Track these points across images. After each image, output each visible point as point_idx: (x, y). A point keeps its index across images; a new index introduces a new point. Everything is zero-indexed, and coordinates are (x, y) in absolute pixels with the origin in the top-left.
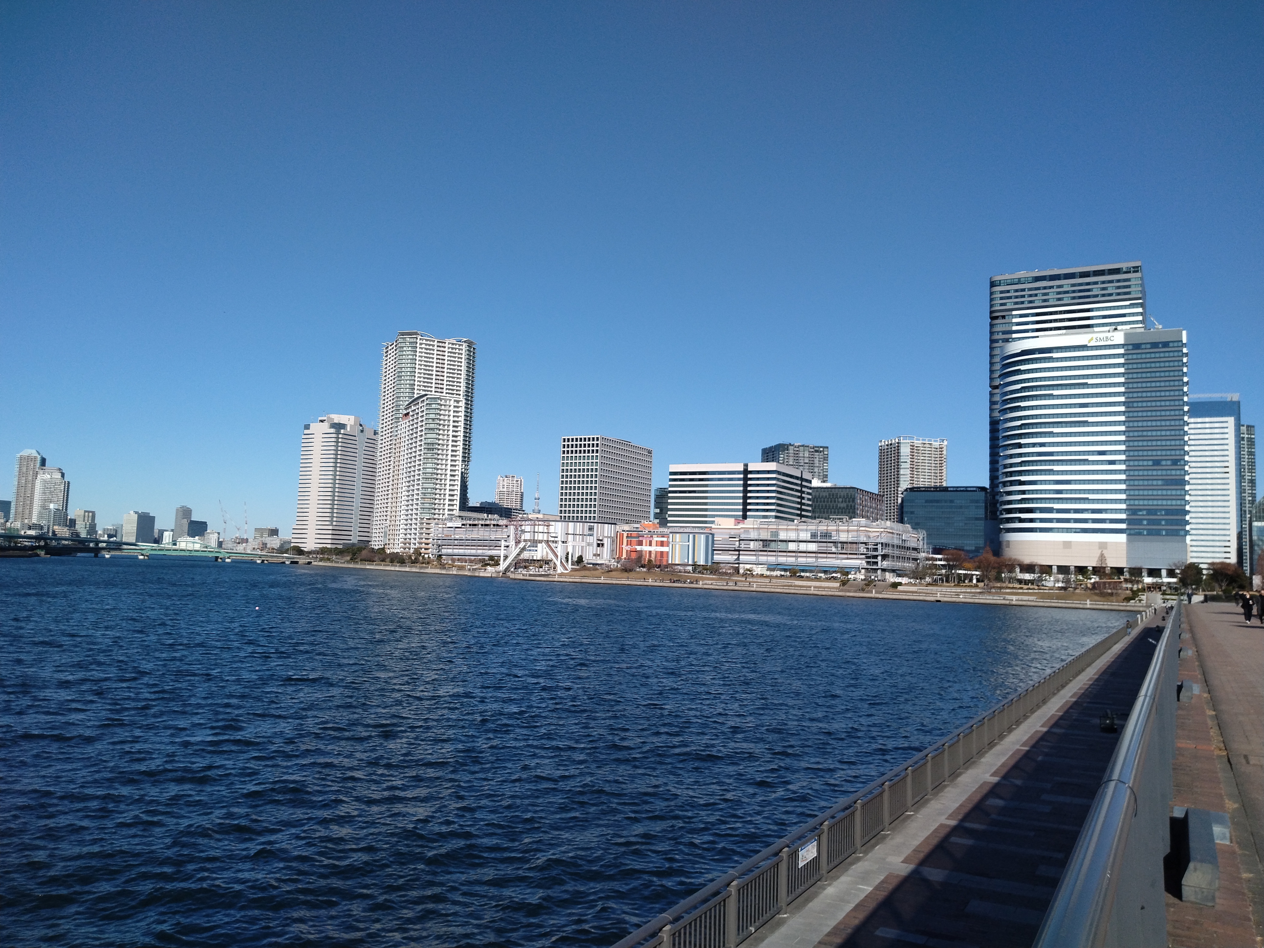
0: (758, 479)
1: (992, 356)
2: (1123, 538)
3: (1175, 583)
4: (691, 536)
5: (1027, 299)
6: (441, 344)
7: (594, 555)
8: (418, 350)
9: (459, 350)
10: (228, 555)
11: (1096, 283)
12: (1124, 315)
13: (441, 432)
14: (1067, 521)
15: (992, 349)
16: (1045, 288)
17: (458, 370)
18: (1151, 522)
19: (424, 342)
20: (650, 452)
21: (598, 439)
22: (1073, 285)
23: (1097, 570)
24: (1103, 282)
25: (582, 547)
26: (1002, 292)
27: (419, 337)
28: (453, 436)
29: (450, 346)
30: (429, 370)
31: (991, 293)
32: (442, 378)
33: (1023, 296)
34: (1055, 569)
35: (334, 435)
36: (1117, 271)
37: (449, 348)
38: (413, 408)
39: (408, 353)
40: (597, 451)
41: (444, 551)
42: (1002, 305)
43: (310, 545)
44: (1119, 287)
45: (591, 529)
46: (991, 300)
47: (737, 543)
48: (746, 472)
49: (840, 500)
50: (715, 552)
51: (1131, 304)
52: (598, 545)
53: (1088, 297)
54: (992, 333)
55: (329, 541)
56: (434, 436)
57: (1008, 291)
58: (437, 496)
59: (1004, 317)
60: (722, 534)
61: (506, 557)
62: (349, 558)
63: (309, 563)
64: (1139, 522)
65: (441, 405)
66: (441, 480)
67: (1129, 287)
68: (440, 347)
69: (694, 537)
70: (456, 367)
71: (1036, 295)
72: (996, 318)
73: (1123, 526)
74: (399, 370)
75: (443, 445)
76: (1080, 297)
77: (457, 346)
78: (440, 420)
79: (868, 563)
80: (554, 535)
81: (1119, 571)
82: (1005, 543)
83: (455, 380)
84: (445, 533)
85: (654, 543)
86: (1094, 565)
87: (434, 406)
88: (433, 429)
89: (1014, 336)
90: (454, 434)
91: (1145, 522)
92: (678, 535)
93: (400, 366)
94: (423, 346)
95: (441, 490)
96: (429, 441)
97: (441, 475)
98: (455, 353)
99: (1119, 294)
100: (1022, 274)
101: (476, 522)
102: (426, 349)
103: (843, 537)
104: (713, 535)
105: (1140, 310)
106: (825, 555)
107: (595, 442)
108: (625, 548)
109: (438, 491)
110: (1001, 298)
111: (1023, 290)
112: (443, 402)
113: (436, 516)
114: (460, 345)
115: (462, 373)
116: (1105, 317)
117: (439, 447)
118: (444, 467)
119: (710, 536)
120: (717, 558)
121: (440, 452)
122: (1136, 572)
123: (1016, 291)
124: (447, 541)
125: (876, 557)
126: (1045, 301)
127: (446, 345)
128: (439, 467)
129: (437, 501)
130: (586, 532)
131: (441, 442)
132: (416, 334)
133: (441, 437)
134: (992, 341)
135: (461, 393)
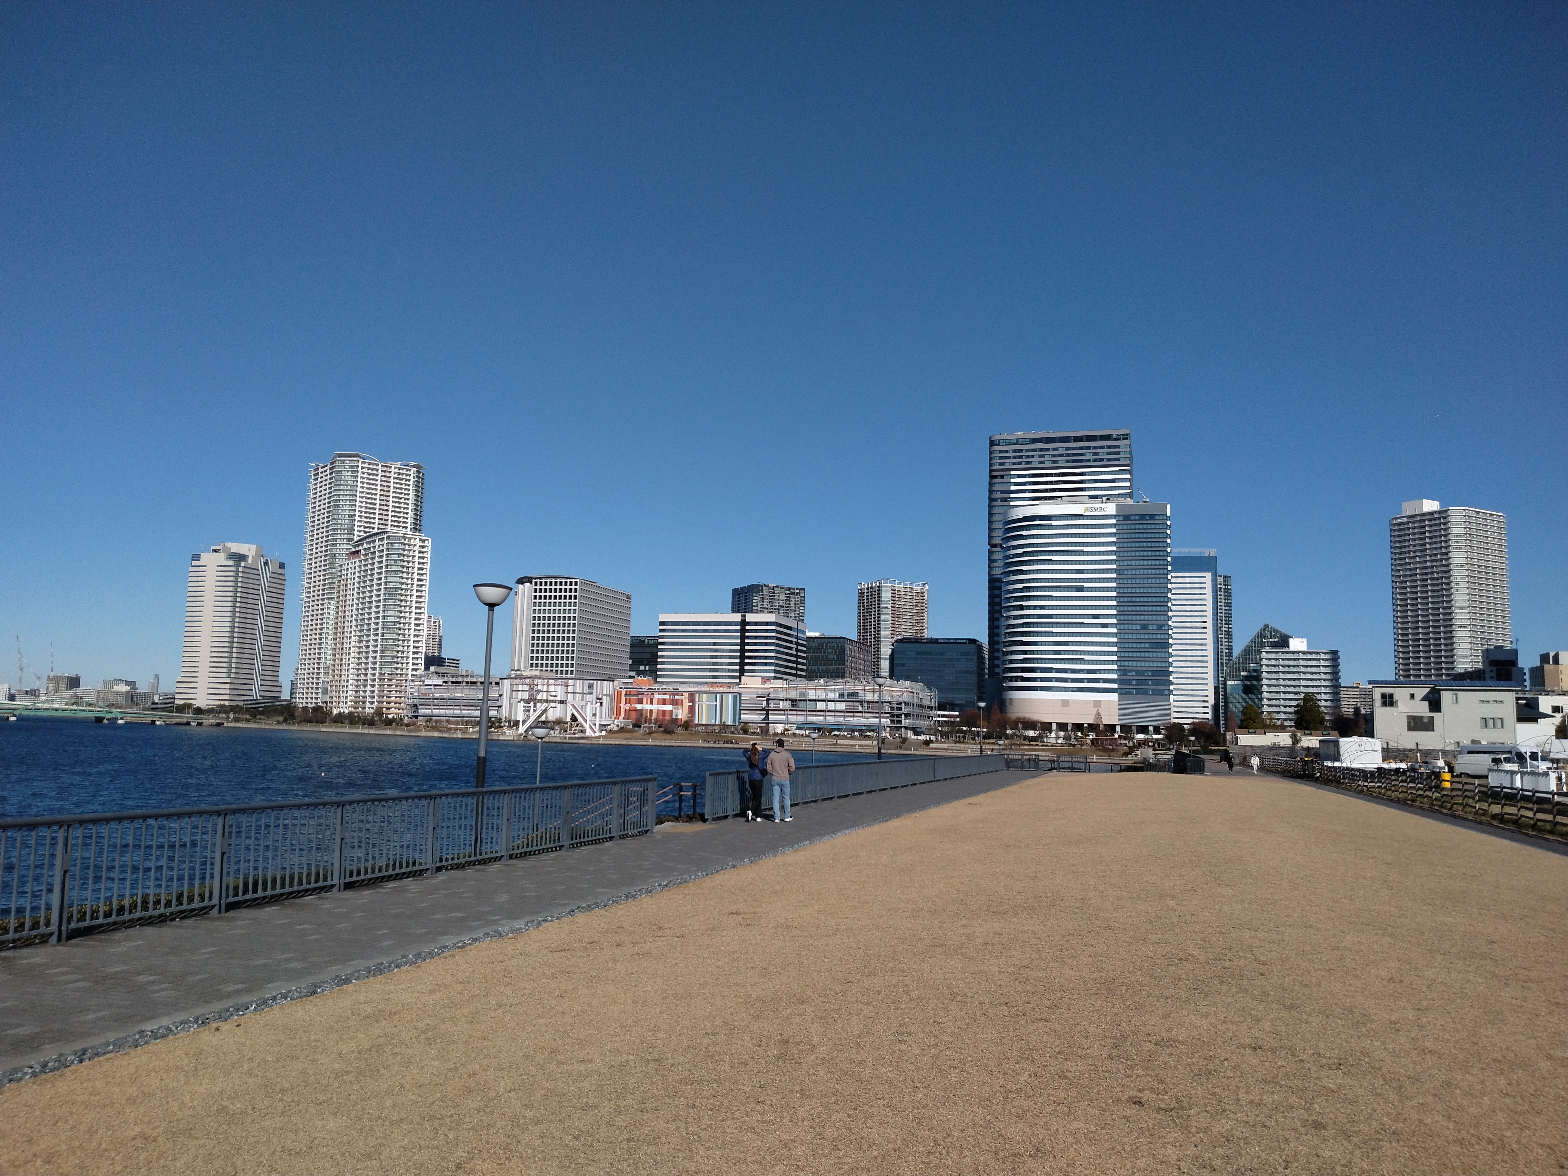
0: (756, 631)
1: (991, 515)
2: (1114, 697)
3: (1162, 739)
5: (1024, 460)
6: (385, 469)
8: (360, 476)
9: (409, 475)
10: (120, 715)
11: (1089, 448)
12: (1113, 481)
13: (405, 575)
14: (1065, 680)
15: (991, 507)
16: (1041, 450)
17: (405, 499)
18: (1139, 682)
19: (366, 465)
20: (629, 597)
21: (576, 583)
22: (1067, 449)
23: (1092, 727)
24: (1095, 448)
26: (1001, 452)
27: (358, 460)
28: (418, 580)
29: (396, 470)
30: (372, 499)
31: (991, 452)
32: (386, 508)
33: (1021, 457)
34: (1054, 726)
35: (233, 569)
36: (1108, 437)
37: (395, 473)
39: (347, 478)
40: (575, 597)
41: (421, 711)
42: (1001, 464)
43: (204, 701)
44: (1109, 453)
45: (591, 686)
46: (991, 459)
47: (766, 703)
48: (744, 623)
49: (830, 651)
51: (1120, 470)
53: (1081, 461)
54: (991, 492)
55: (227, 697)
57: (1007, 451)
58: (400, 648)
59: (1002, 477)
64: (1128, 682)
65: (405, 545)
67: (1118, 453)
68: (385, 471)
70: (403, 496)
71: (1033, 456)
72: (996, 477)
73: (1115, 686)
75: (407, 590)
76: (1074, 461)
77: (404, 471)
78: (404, 561)
79: (891, 721)
80: (554, 694)
81: (1112, 728)
82: (1008, 701)
83: (402, 510)
84: (423, 691)
85: (655, 701)
86: (1091, 722)
87: (396, 546)
88: (395, 572)
89: (1012, 495)
90: (419, 577)
91: (1134, 682)
94: (366, 471)
95: (404, 641)
96: (391, 585)
97: (405, 624)
98: (402, 479)
99: (1109, 460)
100: (1019, 434)
101: (460, 679)
102: (369, 474)
103: (869, 697)
104: (740, 694)
105: (1128, 476)
106: (852, 714)
108: (624, 706)
109: (400, 643)
110: (1001, 458)
111: (1021, 451)
113: (399, 671)
114: (407, 471)
115: (410, 502)
116: (1096, 481)
117: (403, 592)
118: (407, 615)
120: (746, 717)
121: (403, 598)
122: (1126, 729)
123: (1015, 451)
124: (426, 700)
125: (899, 715)
126: (1041, 462)
127: (392, 470)
129: (399, 654)
130: (586, 690)
131: (404, 586)
132: (357, 456)
133: (404, 581)
134: (991, 500)
135: (408, 525)
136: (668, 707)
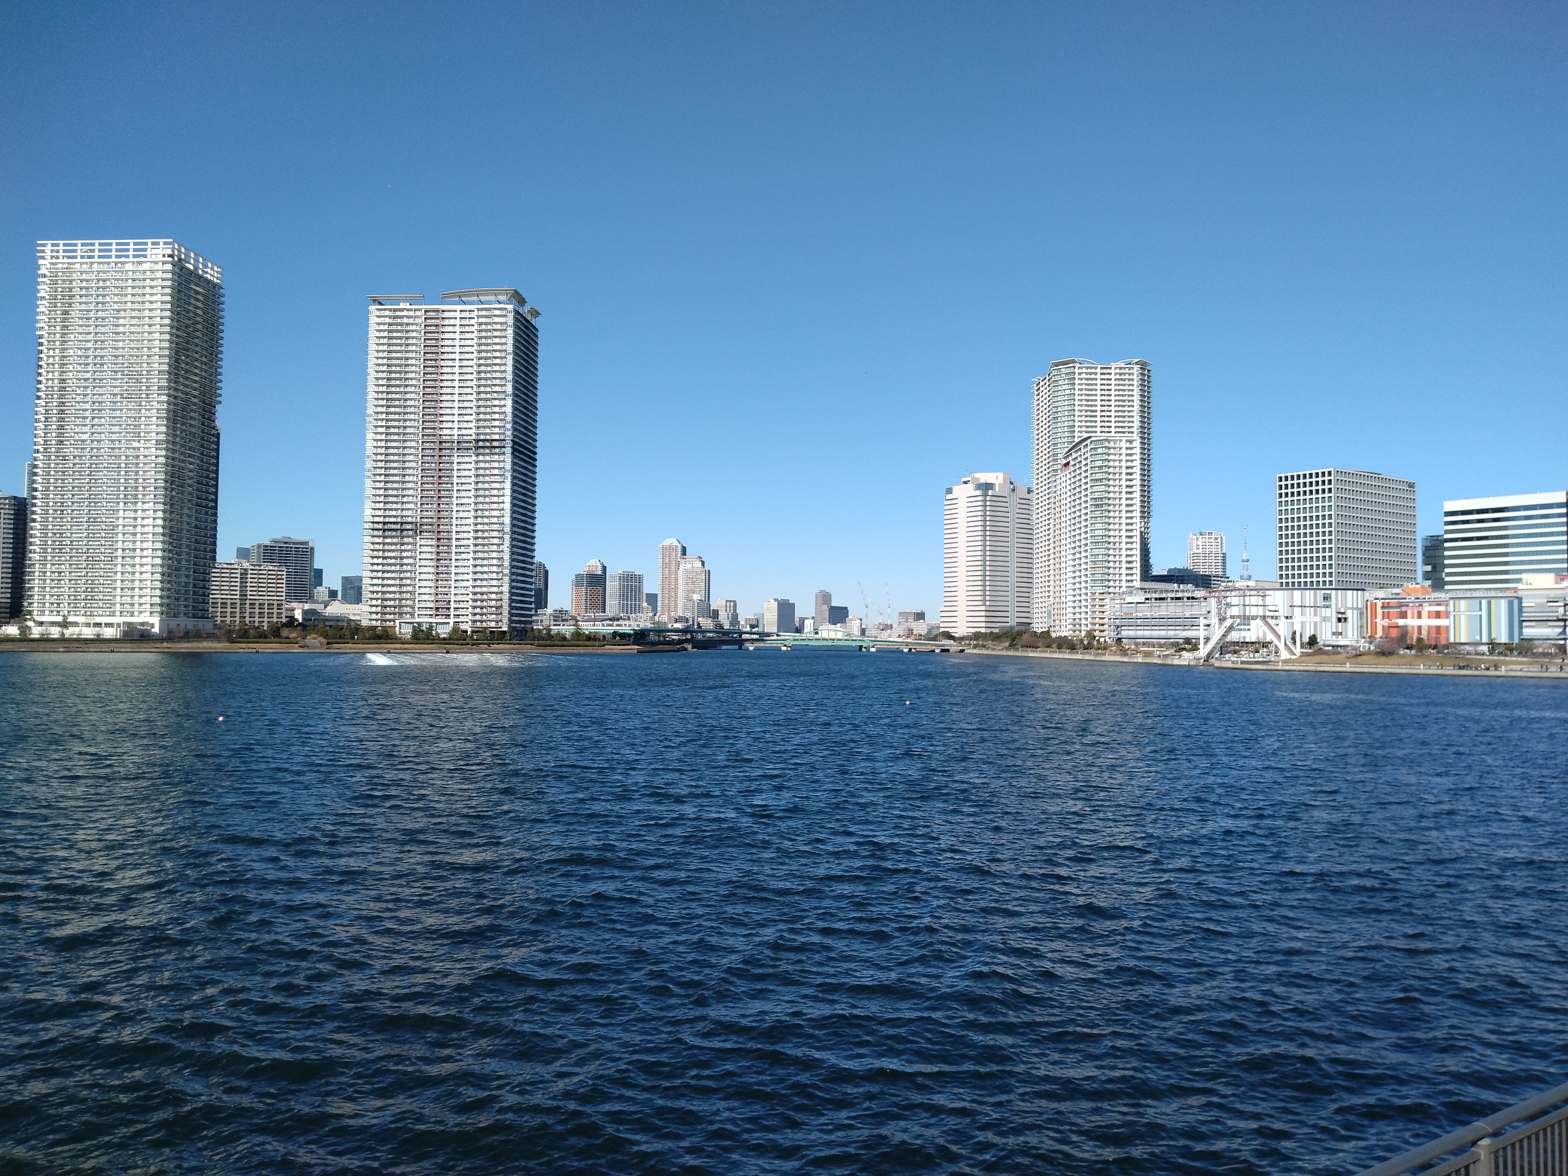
4: (1484, 602)
6: (1105, 371)
7: (1334, 634)
8: (1077, 382)
9: (1130, 374)
10: (872, 644)
13: (1111, 482)
19: (1084, 370)
20: (1411, 485)
21: (1330, 473)
25: (1315, 623)
27: (1077, 365)
28: (1127, 486)
29: (1117, 370)
30: (1092, 405)
32: (1108, 414)
35: (981, 498)
37: (1114, 374)
38: (1074, 456)
39: (1065, 387)
40: (1330, 490)
41: (1124, 633)
43: (961, 629)
45: (1326, 598)
47: (1561, 610)
50: (1525, 624)
52: (1339, 620)
55: (983, 625)
56: (1103, 488)
58: (1111, 564)
60: (1535, 597)
61: (1207, 639)
62: (1007, 644)
63: (962, 651)
65: (1110, 448)
66: (1115, 543)
68: (1104, 374)
69: (1489, 603)
74: (1054, 410)
75: (1115, 499)
78: (1109, 467)
80: (1273, 608)
83: (1126, 408)
84: (1124, 610)
85: (1425, 614)
87: (1100, 451)
88: (1100, 480)
90: (1129, 483)
92: (1463, 602)
93: (1056, 404)
94: (1083, 376)
95: (1115, 556)
96: (1097, 495)
97: (1115, 536)
98: (1124, 380)
101: (1164, 595)
102: (1087, 379)
104: (1520, 599)
107: (1326, 478)
108: (1381, 623)
109: (1111, 558)
112: (1111, 445)
113: (1111, 590)
114: (1130, 369)
115: (1135, 404)
117: (1110, 502)
118: (1117, 526)
119: (1516, 602)
120: (1528, 632)
121: (1111, 508)
124: (1127, 621)
127: (1113, 370)
128: (1111, 527)
129: (1111, 571)
130: (1320, 602)
131: (1111, 495)
132: (1073, 361)
133: (1111, 489)
135: (1134, 430)
136: (1439, 623)
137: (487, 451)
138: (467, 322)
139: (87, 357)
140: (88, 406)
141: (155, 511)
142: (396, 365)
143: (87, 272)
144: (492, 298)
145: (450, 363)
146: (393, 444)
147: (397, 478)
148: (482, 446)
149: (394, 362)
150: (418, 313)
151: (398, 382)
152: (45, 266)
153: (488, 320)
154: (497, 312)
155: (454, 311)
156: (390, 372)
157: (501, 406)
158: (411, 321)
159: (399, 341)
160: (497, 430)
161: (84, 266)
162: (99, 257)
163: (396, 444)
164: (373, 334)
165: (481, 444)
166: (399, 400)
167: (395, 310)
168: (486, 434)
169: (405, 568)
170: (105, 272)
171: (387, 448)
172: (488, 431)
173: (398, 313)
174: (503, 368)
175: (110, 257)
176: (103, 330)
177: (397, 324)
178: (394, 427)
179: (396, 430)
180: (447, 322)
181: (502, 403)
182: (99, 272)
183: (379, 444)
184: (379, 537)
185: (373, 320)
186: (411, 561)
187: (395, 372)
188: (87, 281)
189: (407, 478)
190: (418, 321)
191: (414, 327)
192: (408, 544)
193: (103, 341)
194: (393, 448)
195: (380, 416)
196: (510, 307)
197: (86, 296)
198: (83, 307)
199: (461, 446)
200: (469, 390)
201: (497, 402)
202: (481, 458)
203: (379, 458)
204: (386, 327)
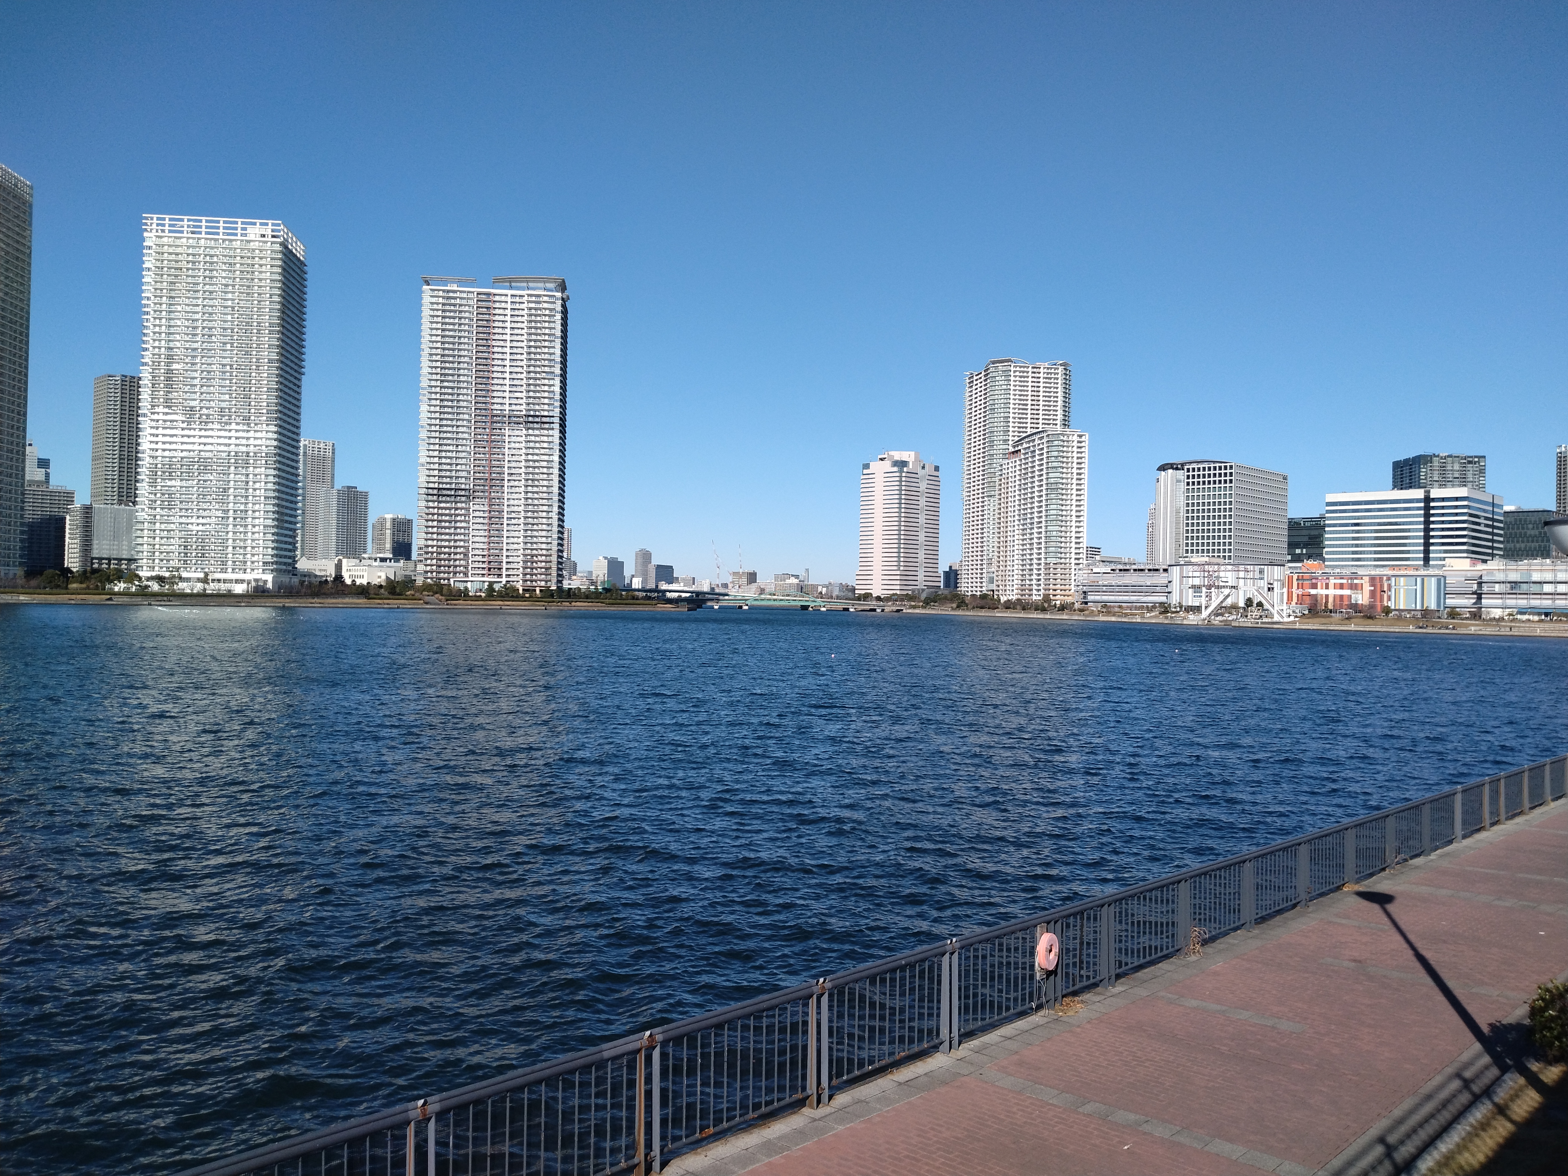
4: (1419, 579)
6: (1035, 370)
8: (1012, 378)
9: (1055, 374)
13: (1065, 470)
19: (1018, 369)
20: (1286, 478)
21: (1229, 467)
27: (1013, 364)
29: (1046, 370)
35: (897, 474)
37: (1044, 373)
38: (1025, 446)
39: (1001, 383)
40: (1232, 481)
48: (1428, 500)
50: (1449, 596)
52: (1269, 589)
56: (1058, 475)
68: (1035, 373)
75: (1067, 484)
77: (1053, 370)
78: (1063, 457)
85: (1331, 586)
88: (1055, 467)
92: (1402, 579)
94: (1017, 374)
96: (1051, 480)
97: (1066, 516)
98: (1051, 378)
102: (1021, 377)
108: (1296, 591)
109: (1063, 537)
112: (1065, 438)
114: (1057, 369)
115: (1059, 399)
117: (1063, 487)
118: (1068, 507)
119: (1439, 579)
120: (1452, 602)
127: (1041, 370)
129: (1063, 545)
131: (1064, 481)
132: (1009, 361)
136: (1346, 592)
137: (536, 426)
138: (517, 306)
139: (195, 328)
140: (197, 375)
141: (267, 476)
142: (449, 343)
143: (193, 247)
144: (541, 285)
145: (502, 343)
146: (446, 416)
147: (451, 448)
148: (532, 421)
149: (447, 339)
150: (470, 295)
151: (451, 359)
152: (150, 237)
153: (538, 306)
154: (546, 299)
155: (504, 295)
156: (444, 349)
157: (550, 386)
158: (464, 302)
159: (452, 321)
160: (546, 407)
161: (191, 241)
162: (207, 233)
163: (450, 416)
164: (426, 312)
165: (531, 419)
166: (453, 375)
167: (448, 291)
168: (535, 411)
169: (458, 531)
170: (212, 248)
171: (441, 419)
172: (537, 407)
173: (451, 295)
174: (552, 350)
175: (218, 234)
176: (211, 303)
177: (450, 305)
178: (448, 400)
179: (450, 404)
180: (497, 305)
181: (551, 382)
182: (206, 248)
183: (433, 415)
184: (434, 501)
185: (427, 299)
186: (463, 524)
187: (449, 349)
188: (194, 255)
189: (460, 448)
190: (470, 302)
191: (467, 308)
192: (461, 509)
193: (211, 314)
194: (447, 419)
195: (433, 390)
196: (559, 295)
197: (193, 269)
198: (190, 280)
199: (513, 420)
200: (519, 370)
201: (546, 382)
202: (531, 432)
203: (433, 428)
204: (440, 307)
